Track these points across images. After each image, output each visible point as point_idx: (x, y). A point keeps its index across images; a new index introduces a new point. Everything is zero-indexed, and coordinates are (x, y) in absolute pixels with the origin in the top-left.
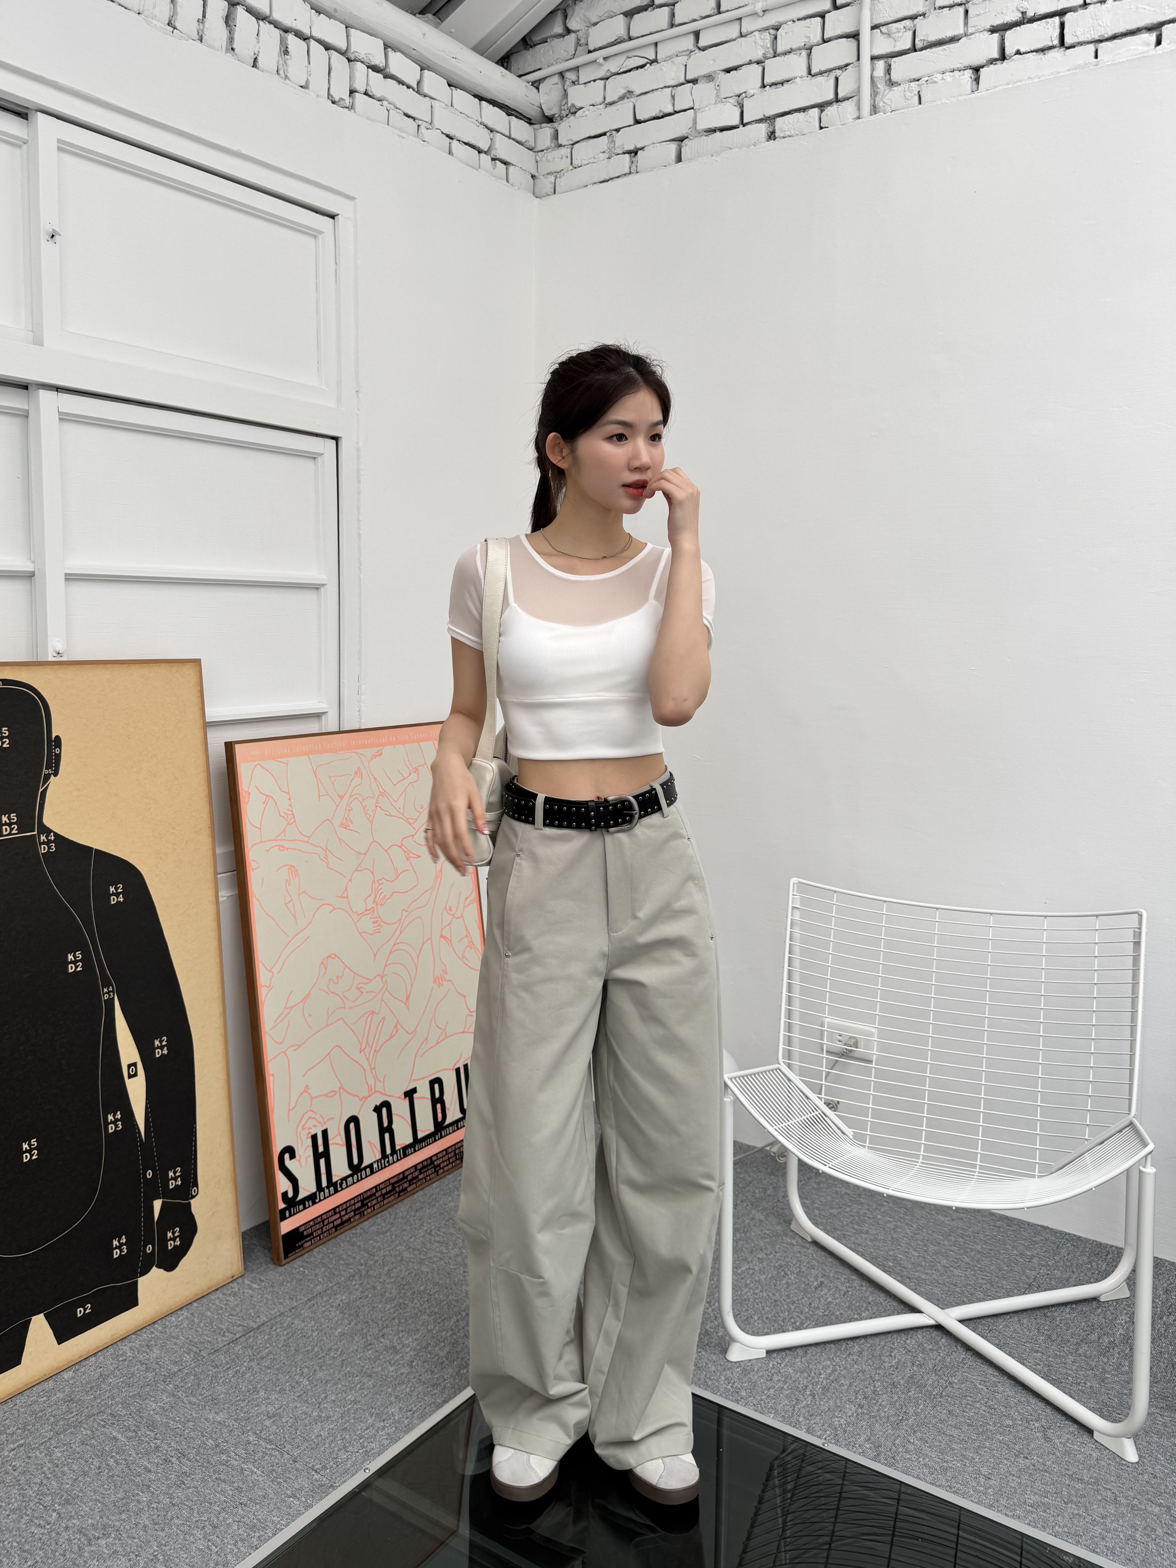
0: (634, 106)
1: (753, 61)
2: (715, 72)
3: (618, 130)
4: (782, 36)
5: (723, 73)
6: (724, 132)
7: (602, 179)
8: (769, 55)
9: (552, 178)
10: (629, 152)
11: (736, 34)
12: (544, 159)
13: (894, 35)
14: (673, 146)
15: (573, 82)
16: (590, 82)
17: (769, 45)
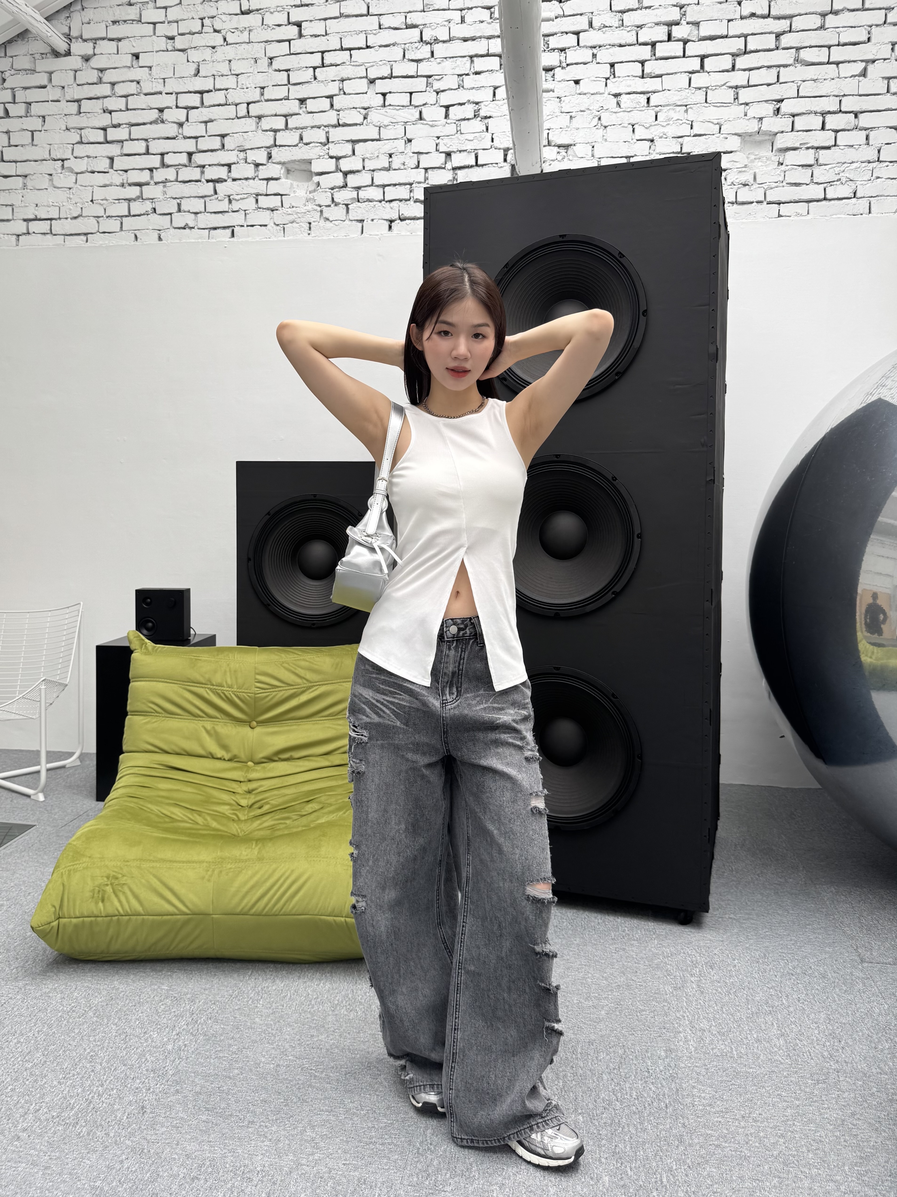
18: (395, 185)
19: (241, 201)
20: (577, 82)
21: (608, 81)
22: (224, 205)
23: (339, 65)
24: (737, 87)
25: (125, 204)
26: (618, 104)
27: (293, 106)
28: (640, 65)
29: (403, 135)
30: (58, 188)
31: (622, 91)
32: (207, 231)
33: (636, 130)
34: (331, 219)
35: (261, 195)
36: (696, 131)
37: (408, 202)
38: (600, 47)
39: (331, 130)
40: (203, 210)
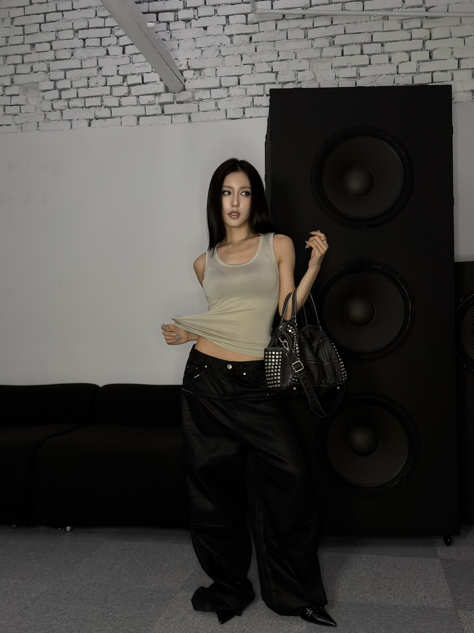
18: (92, 97)
20: (205, 28)
21: (225, 27)
23: (55, 21)
24: (306, 29)
26: (232, 42)
27: (27, 48)
28: (245, 16)
29: (96, 65)
31: (233, 33)
33: (243, 58)
34: (51, 120)
36: (280, 58)
37: (101, 108)
38: (219, 5)
39: (51, 63)
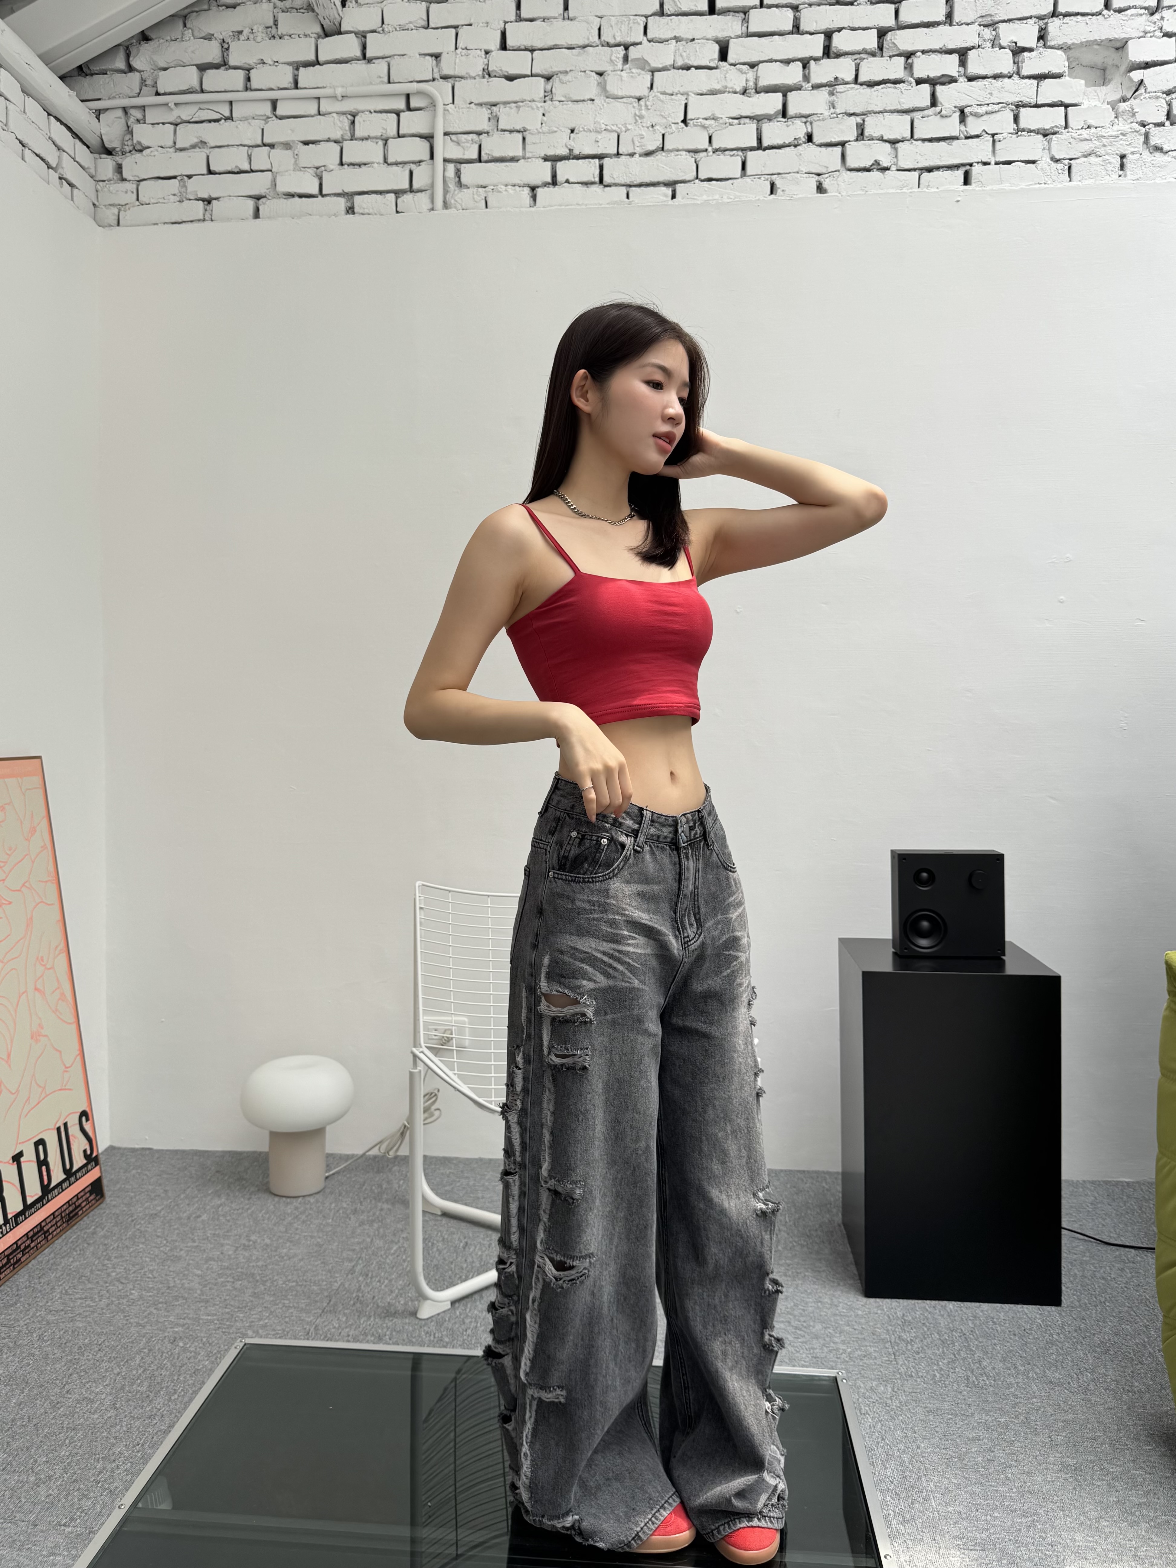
0: (208, 157)
1: (332, 139)
2: (293, 141)
3: (190, 177)
4: (360, 123)
5: (301, 144)
6: (304, 199)
7: (173, 221)
8: (346, 137)
9: (116, 211)
10: (203, 200)
11: (314, 111)
12: (105, 189)
13: (463, 145)
14: (251, 203)
15: (138, 121)
16: (158, 124)
17: (347, 128)
19: (985, 118)
22: (952, 127)
25: (753, 126)
30: (616, 98)
32: (916, 174)
35: (1024, 106)
40: (908, 134)
